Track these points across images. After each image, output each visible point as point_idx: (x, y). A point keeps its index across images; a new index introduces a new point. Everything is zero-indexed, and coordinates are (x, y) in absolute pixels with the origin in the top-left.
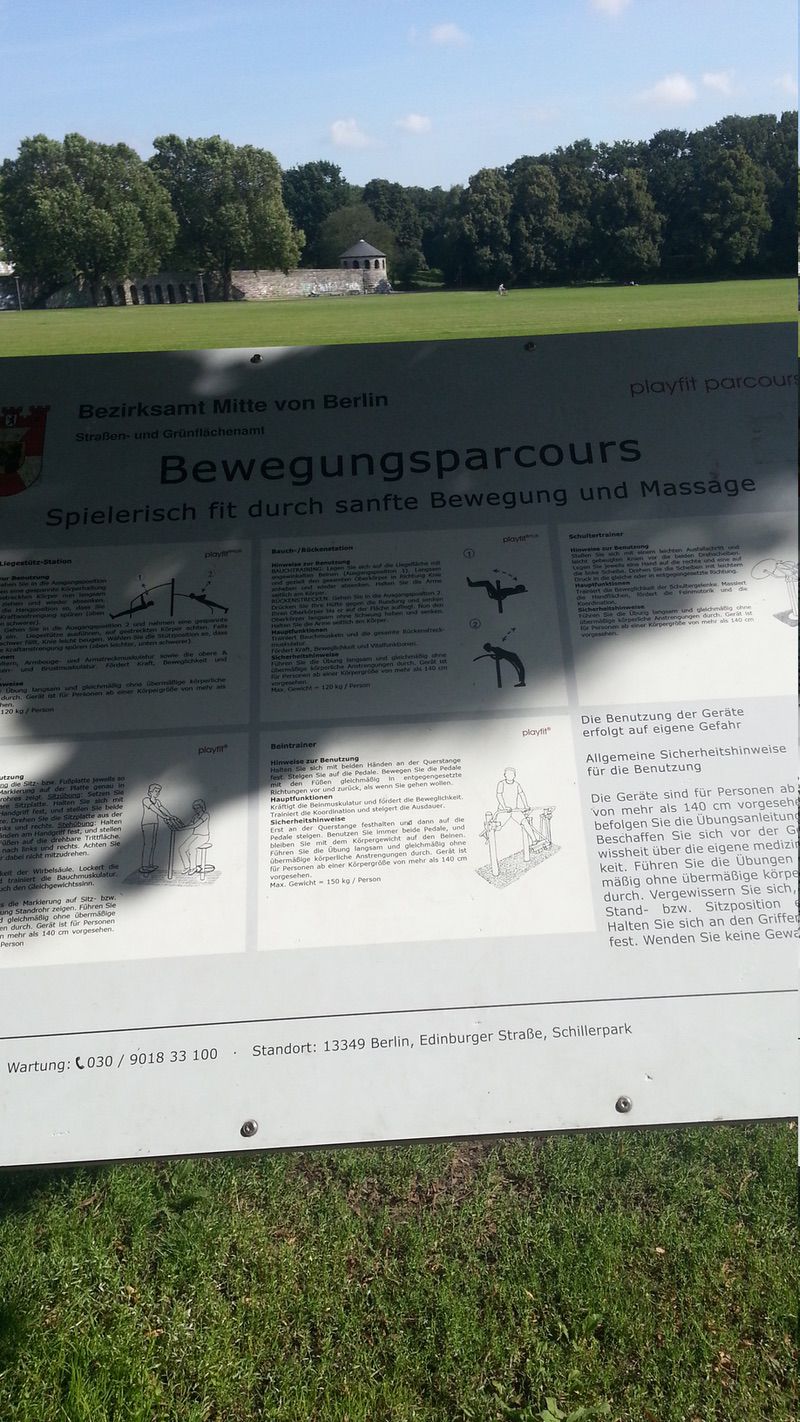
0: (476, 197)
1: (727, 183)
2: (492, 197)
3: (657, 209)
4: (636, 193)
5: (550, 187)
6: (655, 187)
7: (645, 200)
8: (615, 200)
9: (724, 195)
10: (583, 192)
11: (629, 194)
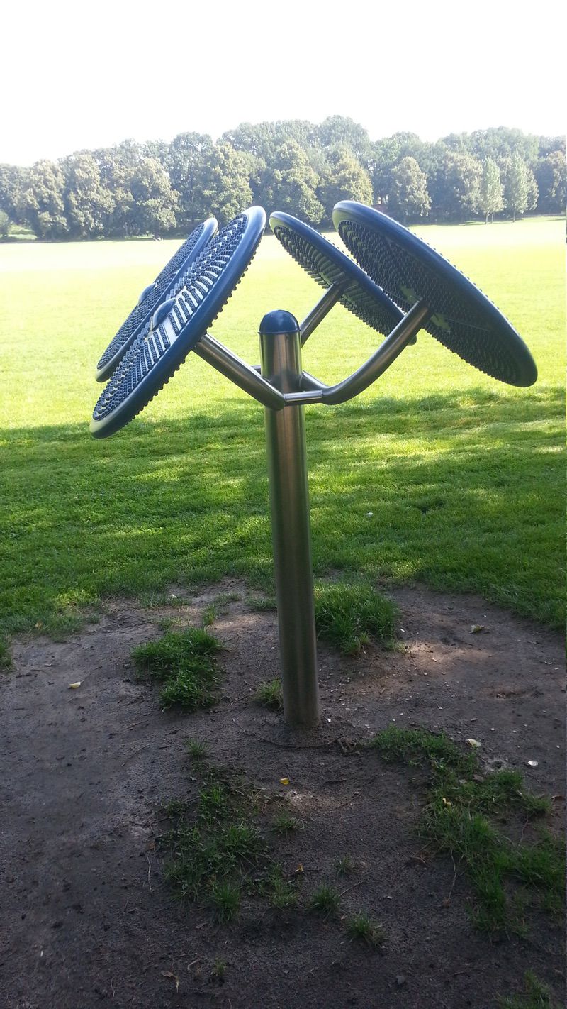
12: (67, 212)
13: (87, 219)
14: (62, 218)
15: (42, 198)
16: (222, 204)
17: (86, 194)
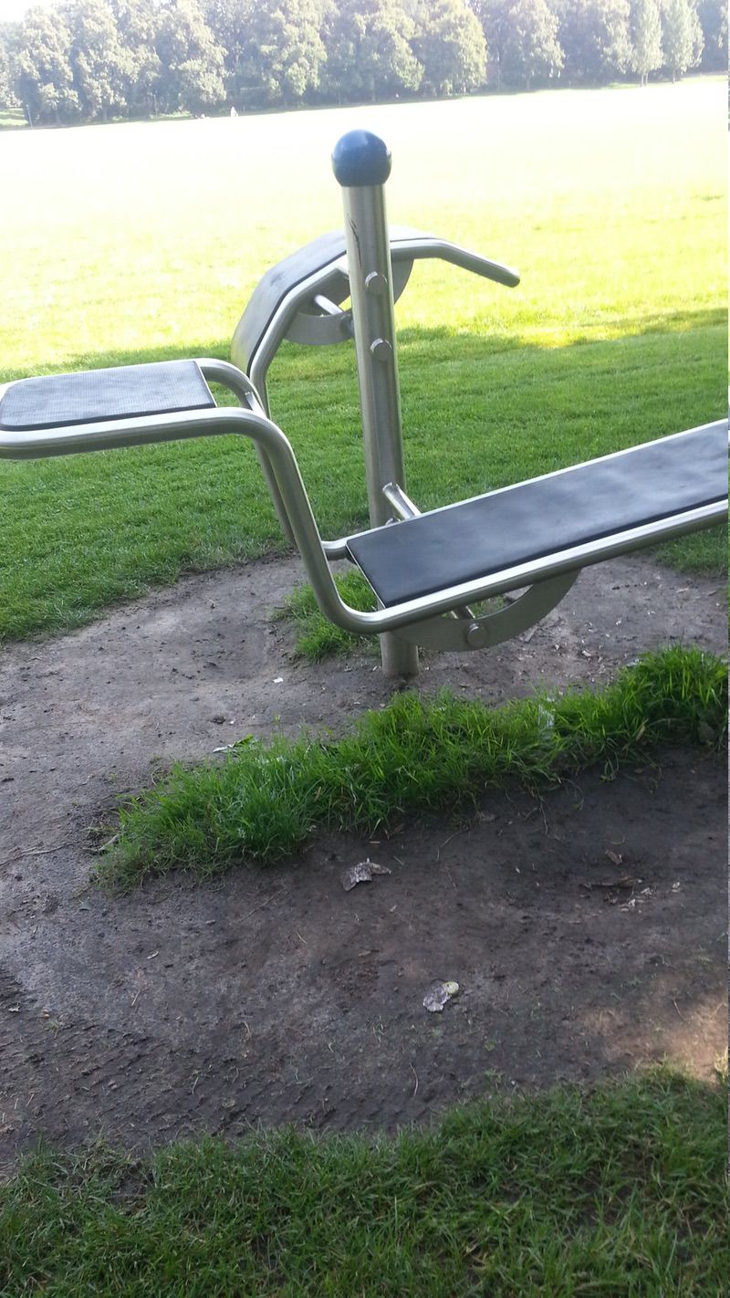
12: (77, 84)
13: (104, 92)
14: (72, 92)
15: (42, 63)
16: (287, 64)
17: (100, 55)
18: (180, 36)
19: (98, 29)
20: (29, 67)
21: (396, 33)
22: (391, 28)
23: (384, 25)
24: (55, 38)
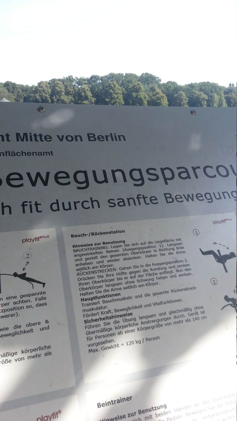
0: (40, 89)
1: (111, 91)
2: (44, 89)
3: (93, 96)
4: (87, 92)
5: (62, 88)
6: (92, 90)
7: (89, 94)
8: (81, 93)
9: (111, 94)
10: (72, 90)
11: (85, 92)
15: (42, 97)
18: (83, 94)
19: (60, 90)
20: (38, 98)
21: (144, 99)
22: (143, 97)
23: (141, 96)
24: (47, 91)
